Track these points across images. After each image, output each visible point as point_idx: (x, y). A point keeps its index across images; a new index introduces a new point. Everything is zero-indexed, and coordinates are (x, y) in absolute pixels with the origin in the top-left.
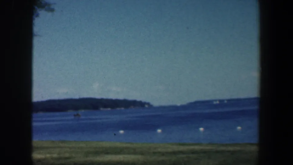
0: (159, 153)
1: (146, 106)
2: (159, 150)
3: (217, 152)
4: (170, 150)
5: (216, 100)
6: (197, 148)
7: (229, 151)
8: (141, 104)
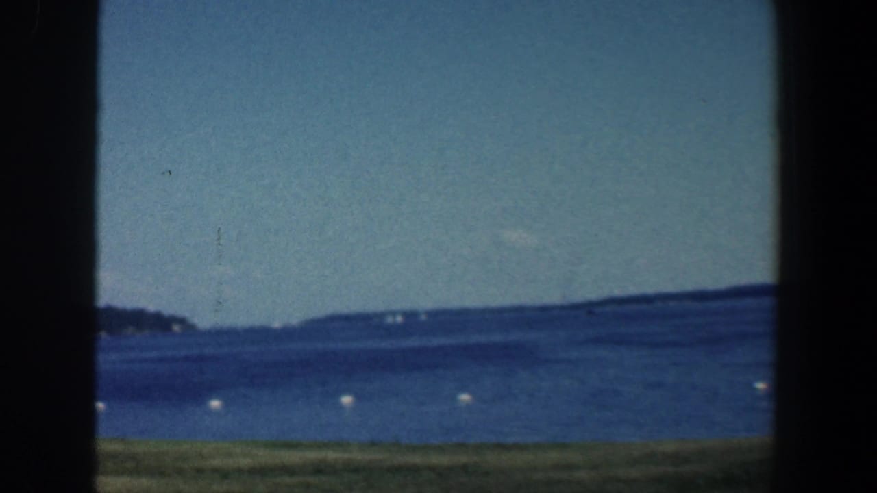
0: (215, 470)
1: (176, 328)
2: (217, 462)
3: (397, 469)
4: (245, 462)
5: (394, 313)
6: (331, 455)
7: (432, 469)
8: (160, 323)
